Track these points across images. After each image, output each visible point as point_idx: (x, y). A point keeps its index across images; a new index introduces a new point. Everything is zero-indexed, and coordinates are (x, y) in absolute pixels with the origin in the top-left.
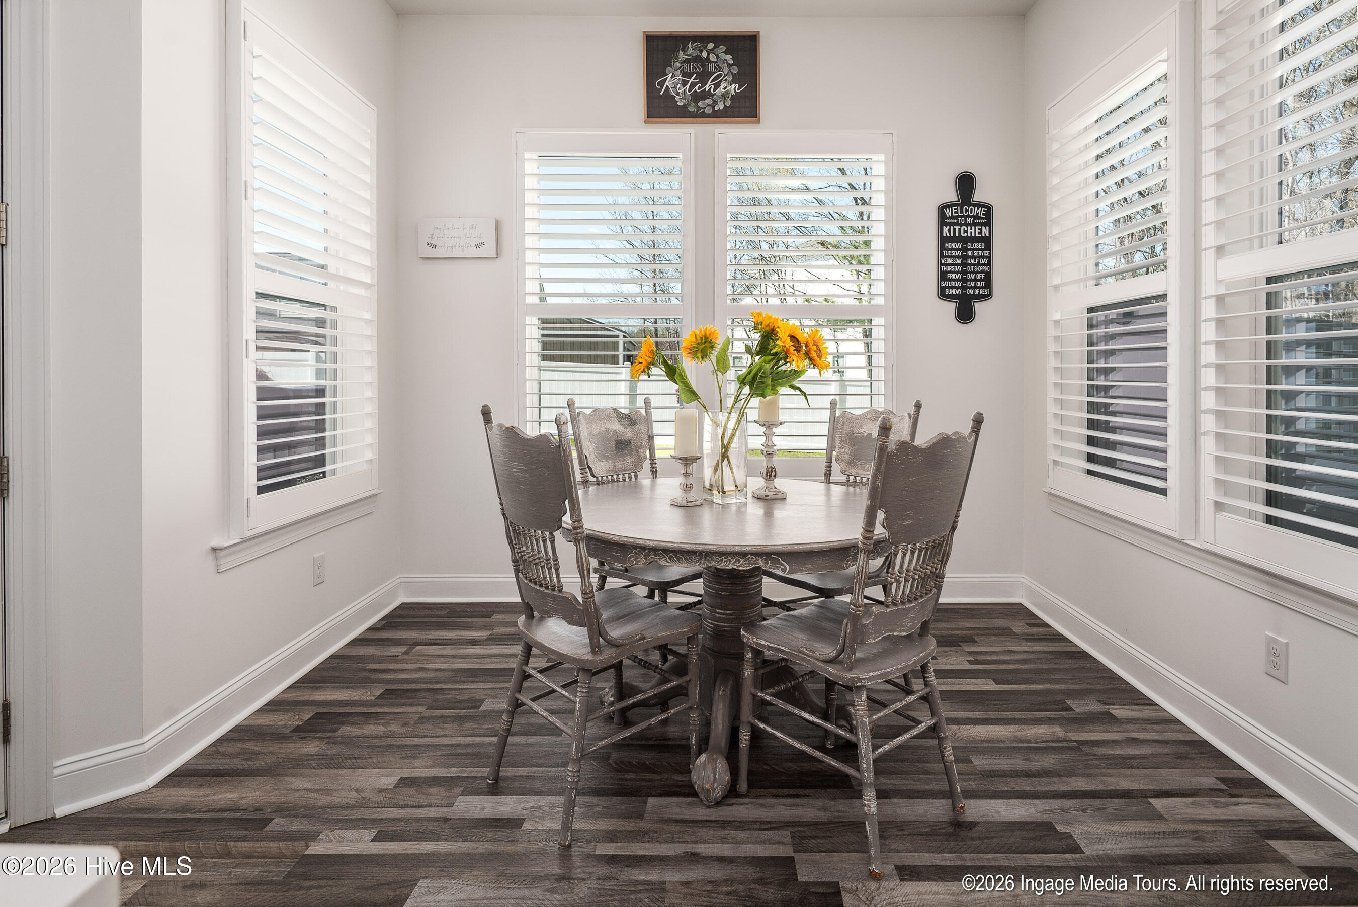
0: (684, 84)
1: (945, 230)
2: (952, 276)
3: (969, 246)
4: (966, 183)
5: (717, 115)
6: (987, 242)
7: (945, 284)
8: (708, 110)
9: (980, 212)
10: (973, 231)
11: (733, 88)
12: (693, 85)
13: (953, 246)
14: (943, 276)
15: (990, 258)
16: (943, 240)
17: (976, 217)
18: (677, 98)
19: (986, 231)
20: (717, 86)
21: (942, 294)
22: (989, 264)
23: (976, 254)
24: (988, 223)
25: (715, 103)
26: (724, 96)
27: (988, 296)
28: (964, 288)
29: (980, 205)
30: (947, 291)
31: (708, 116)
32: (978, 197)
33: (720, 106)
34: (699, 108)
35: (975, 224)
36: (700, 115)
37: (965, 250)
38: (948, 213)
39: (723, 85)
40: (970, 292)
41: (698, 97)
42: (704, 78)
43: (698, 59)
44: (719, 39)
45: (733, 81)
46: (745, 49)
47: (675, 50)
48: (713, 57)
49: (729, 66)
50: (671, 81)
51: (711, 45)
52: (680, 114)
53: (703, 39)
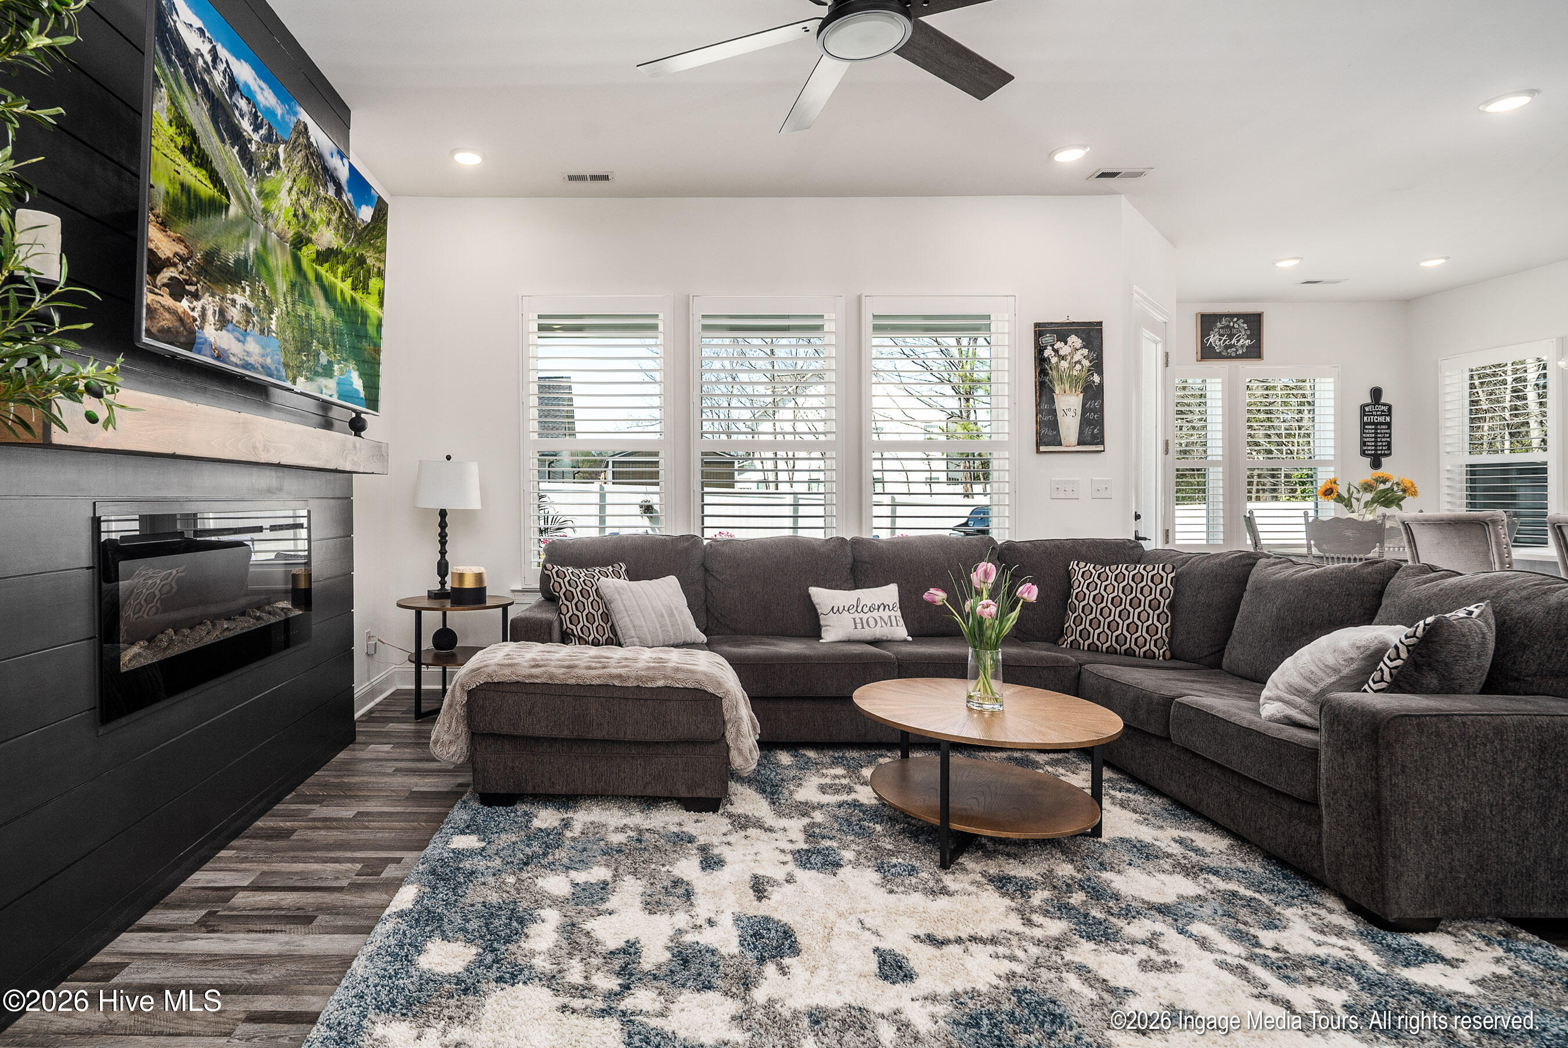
0: (1220, 340)
1: (1365, 418)
2: (1369, 444)
3: (1379, 427)
4: (1376, 393)
5: (1238, 357)
6: (1389, 425)
7: (1365, 448)
8: (1233, 354)
9: (1385, 408)
10: (1381, 419)
11: (1248, 342)
12: (1225, 341)
13: (1370, 427)
14: (1363, 444)
15: (1390, 434)
16: (1363, 425)
17: (1383, 411)
18: (1217, 348)
19: (1388, 419)
20: (1238, 341)
21: (1363, 453)
22: (1390, 437)
23: (1383, 431)
24: (1390, 414)
25: (1237, 350)
26: (1242, 346)
27: (1390, 454)
28: (1376, 450)
29: (1384, 405)
30: (1366, 452)
31: (1233, 358)
32: (1383, 401)
33: (1240, 352)
34: (1229, 353)
35: (1382, 415)
36: (1230, 357)
37: (1376, 429)
38: (1367, 409)
39: (1242, 341)
40: (1379, 452)
41: (1227, 347)
42: (1231, 337)
43: (1228, 327)
44: (1239, 316)
45: (1247, 339)
46: (1254, 321)
47: (1215, 322)
48: (1236, 326)
49: (1245, 330)
50: (1213, 339)
51: (1235, 319)
52: (1219, 356)
53: (1231, 316)
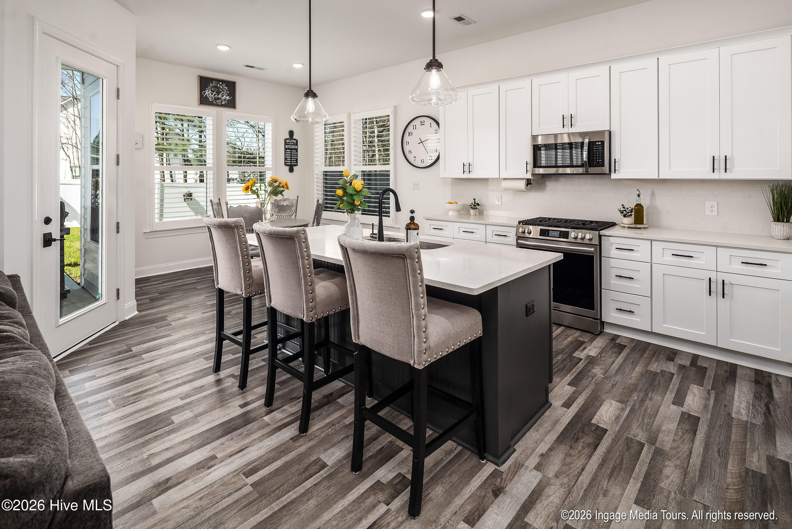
0: (212, 94)
1: (286, 146)
2: (288, 159)
3: (292, 151)
4: (291, 133)
5: (222, 106)
6: (297, 150)
7: (286, 161)
8: (220, 104)
9: (295, 141)
10: (293, 147)
11: (228, 98)
12: (215, 95)
13: (288, 151)
14: (286, 159)
15: (297, 154)
16: (286, 149)
17: (294, 143)
18: (210, 98)
19: (296, 147)
20: (223, 96)
21: (286, 164)
22: (297, 156)
23: (294, 153)
24: (297, 145)
25: (222, 102)
26: (225, 100)
27: (297, 165)
28: (291, 163)
29: (295, 140)
30: (287, 164)
31: (220, 106)
32: (294, 137)
33: (224, 103)
34: (217, 103)
35: (294, 145)
36: (217, 105)
37: (291, 152)
38: (287, 141)
39: (224, 96)
40: (293, 164)
41: (216, 99)
42: (218, 93)
43: (216, 87)
44: (223, 82)
45: (228, 96)
46: (231, 86)
47: (209, 83)
48: (221, 87)
49: (226, 90)
50: (208, 93)
51: (221, 83)
52: (211, 104)
53: (218, 81)
